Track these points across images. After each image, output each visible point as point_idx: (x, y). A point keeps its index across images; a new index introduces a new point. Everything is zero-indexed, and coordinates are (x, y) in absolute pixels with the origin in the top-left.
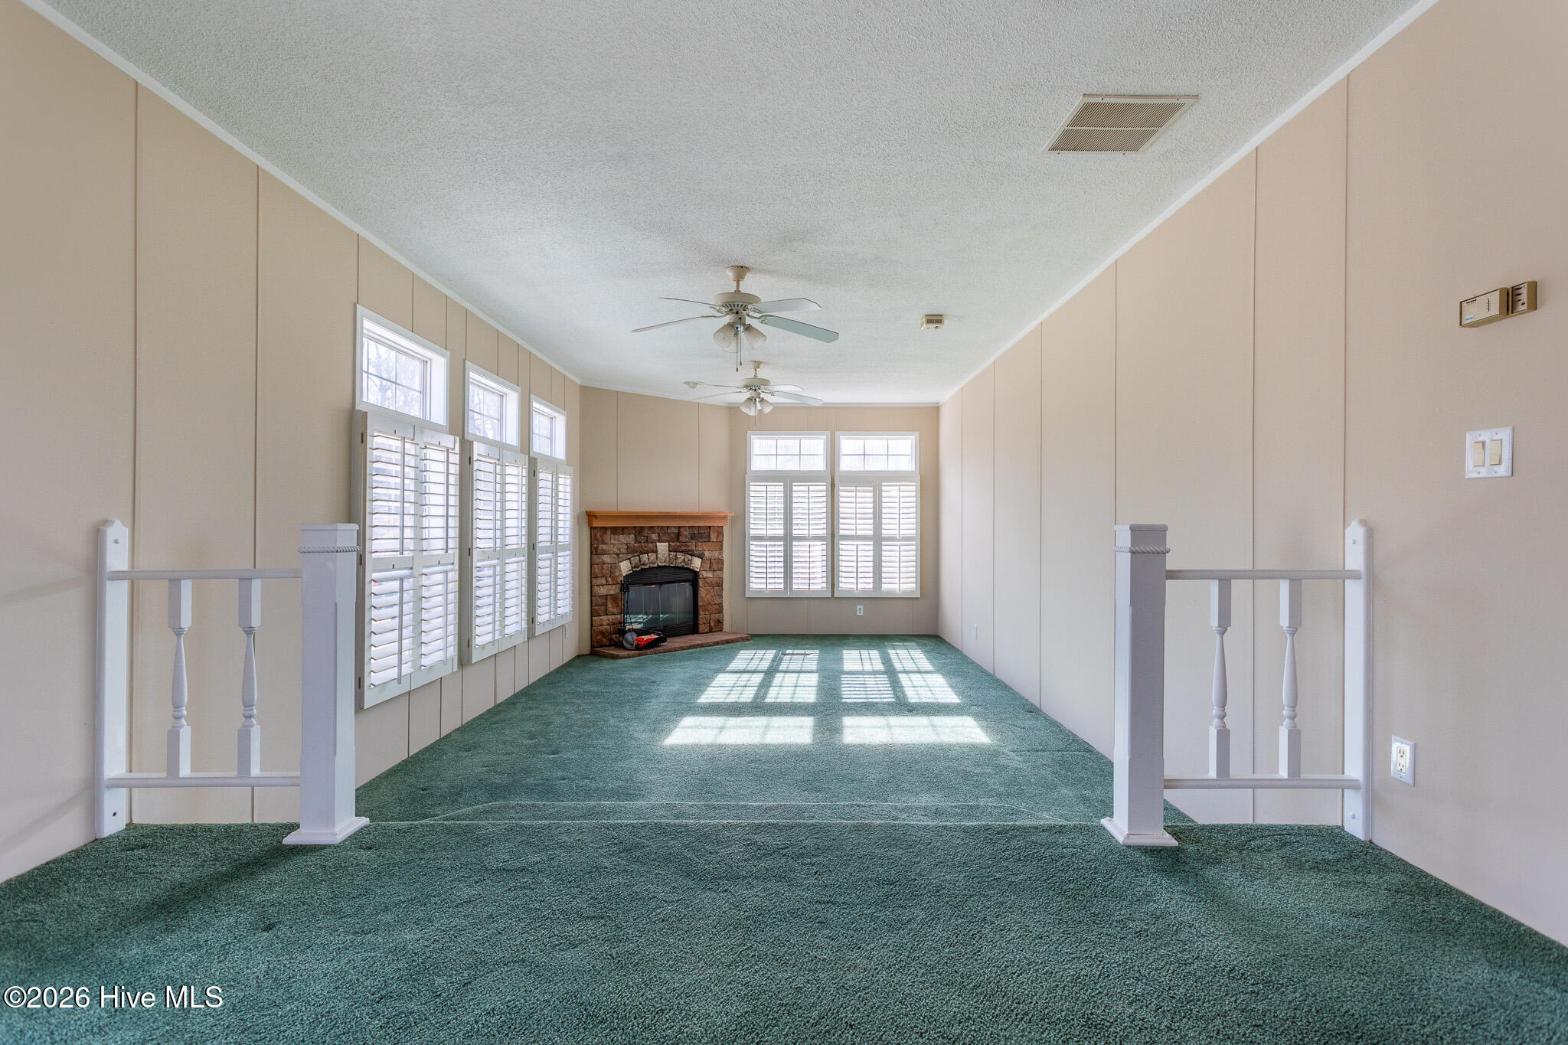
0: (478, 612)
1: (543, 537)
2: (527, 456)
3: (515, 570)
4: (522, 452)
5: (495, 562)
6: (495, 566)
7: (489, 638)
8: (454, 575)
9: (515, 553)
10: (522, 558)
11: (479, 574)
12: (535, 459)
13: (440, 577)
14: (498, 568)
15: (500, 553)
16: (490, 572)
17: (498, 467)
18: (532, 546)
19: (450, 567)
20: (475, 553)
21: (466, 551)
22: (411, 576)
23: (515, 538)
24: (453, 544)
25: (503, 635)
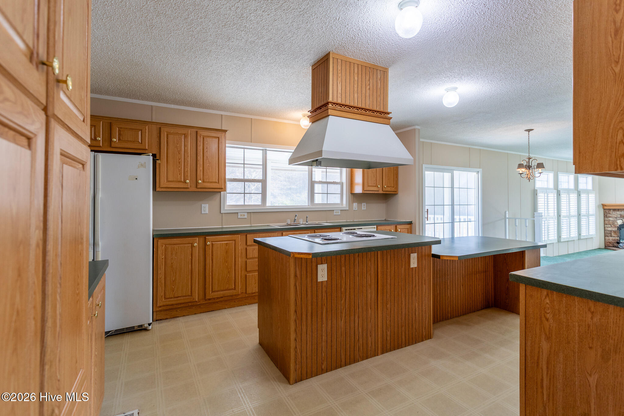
0: (563, 230)
1: (583, 211)
2: (577, 191)
3: (574, 221)
4: (575, 190)
5: (568, 218)
6: (567, 219)
7: (566, 237)
8: (556, 221)
9: (574, 216)
10: (576, 218)
11: (562, 221)
12: (580, 191)
13: (553, 221)
14: (568, 220)
15: (569, 216)
16: (566, 221)
17: (568, 195)
18: (579, 215)
19: (555, 219)
20: (561, 216)
21: (559, 216)
22: (546, 221)
23: (574, 211)
24: (556, 214)
25: (570, 236)
